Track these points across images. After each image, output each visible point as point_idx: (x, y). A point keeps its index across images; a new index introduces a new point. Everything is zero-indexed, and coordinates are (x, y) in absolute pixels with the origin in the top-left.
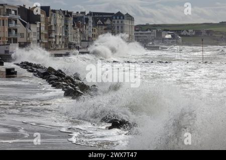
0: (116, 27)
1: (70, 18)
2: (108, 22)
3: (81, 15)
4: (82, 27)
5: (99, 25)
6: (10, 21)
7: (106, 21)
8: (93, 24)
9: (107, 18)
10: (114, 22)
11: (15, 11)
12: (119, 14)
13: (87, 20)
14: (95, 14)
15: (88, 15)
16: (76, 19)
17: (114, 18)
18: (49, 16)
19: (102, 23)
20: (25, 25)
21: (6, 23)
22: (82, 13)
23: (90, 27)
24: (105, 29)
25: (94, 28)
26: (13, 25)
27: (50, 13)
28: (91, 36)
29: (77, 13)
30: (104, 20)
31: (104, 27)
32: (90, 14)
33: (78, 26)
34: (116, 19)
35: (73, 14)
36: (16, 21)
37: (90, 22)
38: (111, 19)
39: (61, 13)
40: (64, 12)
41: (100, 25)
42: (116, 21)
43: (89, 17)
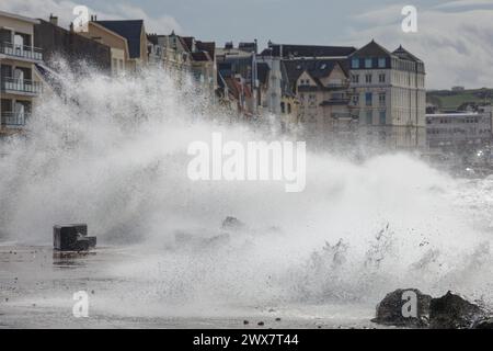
0: (362, 101)
1: (207, 64)
2: (336, 78)
3: (243, 54)
4: (248, 94)
5: (302, 88)
6: (7, 70)
7: (327, 74)
8: (283, 84)
9: (331, 65)
10: (356, 79)
12: (373, 51)
13: (263, 72)
14: (289, 49)
15: (266, 53)
16: (225, 66)
17: (355, 64)
19: (312, 83)
22: (245, 47)
23: (274, 95)
24: (324, 104)
25: (286, 101)
26: (17, 87)
27: (145, 43)
29: (229, 46)
30: (319, 72)
31: (320, 97)
32: (274, 50)
33: (235, 93)
34: (362, 67)
35: (217, 53)
36: (27, 73)
37: (274, 78)
38: (345, 67)
39: (178, 44)
40: (187, 42)
41: (305, 88)
42: (362, 73)
43: (269, 61)
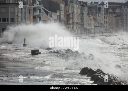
0: (125, 16)
1: (85, 7)
2: (118, 10)
3: (95, 5)
4: (96, 14)
6: (35, 10)
7: (116, 9)
8: (105, 12)
9: (117, 7)
10: (123, 10)
11: (40, 2)
13: (100, 9)
15: (100, 4)
16: (90, 8)
17: (123, 7)
18: (67, 6)
19: (112, 12)
20: (47, 13)
21: (32, 12)
22: (95, 3)
23: (102, 14)
24: (115, 17)
25: (105, 16)
26: (37, 14)
27: (69, 3)
28: (103, 23)
29: (92, 3)
30: (114, 9)
31: (114, 15)
32: (102, 4)
33: (92, 14)
34: (125, 8)
35: (88, 4)
36: (40, 10)
37: (102, 10)
38: (120, 8)
39: (78, 3)
40: (80, 2)
41: (110, 13)
42: (125, 9)
43: (101, 6)
